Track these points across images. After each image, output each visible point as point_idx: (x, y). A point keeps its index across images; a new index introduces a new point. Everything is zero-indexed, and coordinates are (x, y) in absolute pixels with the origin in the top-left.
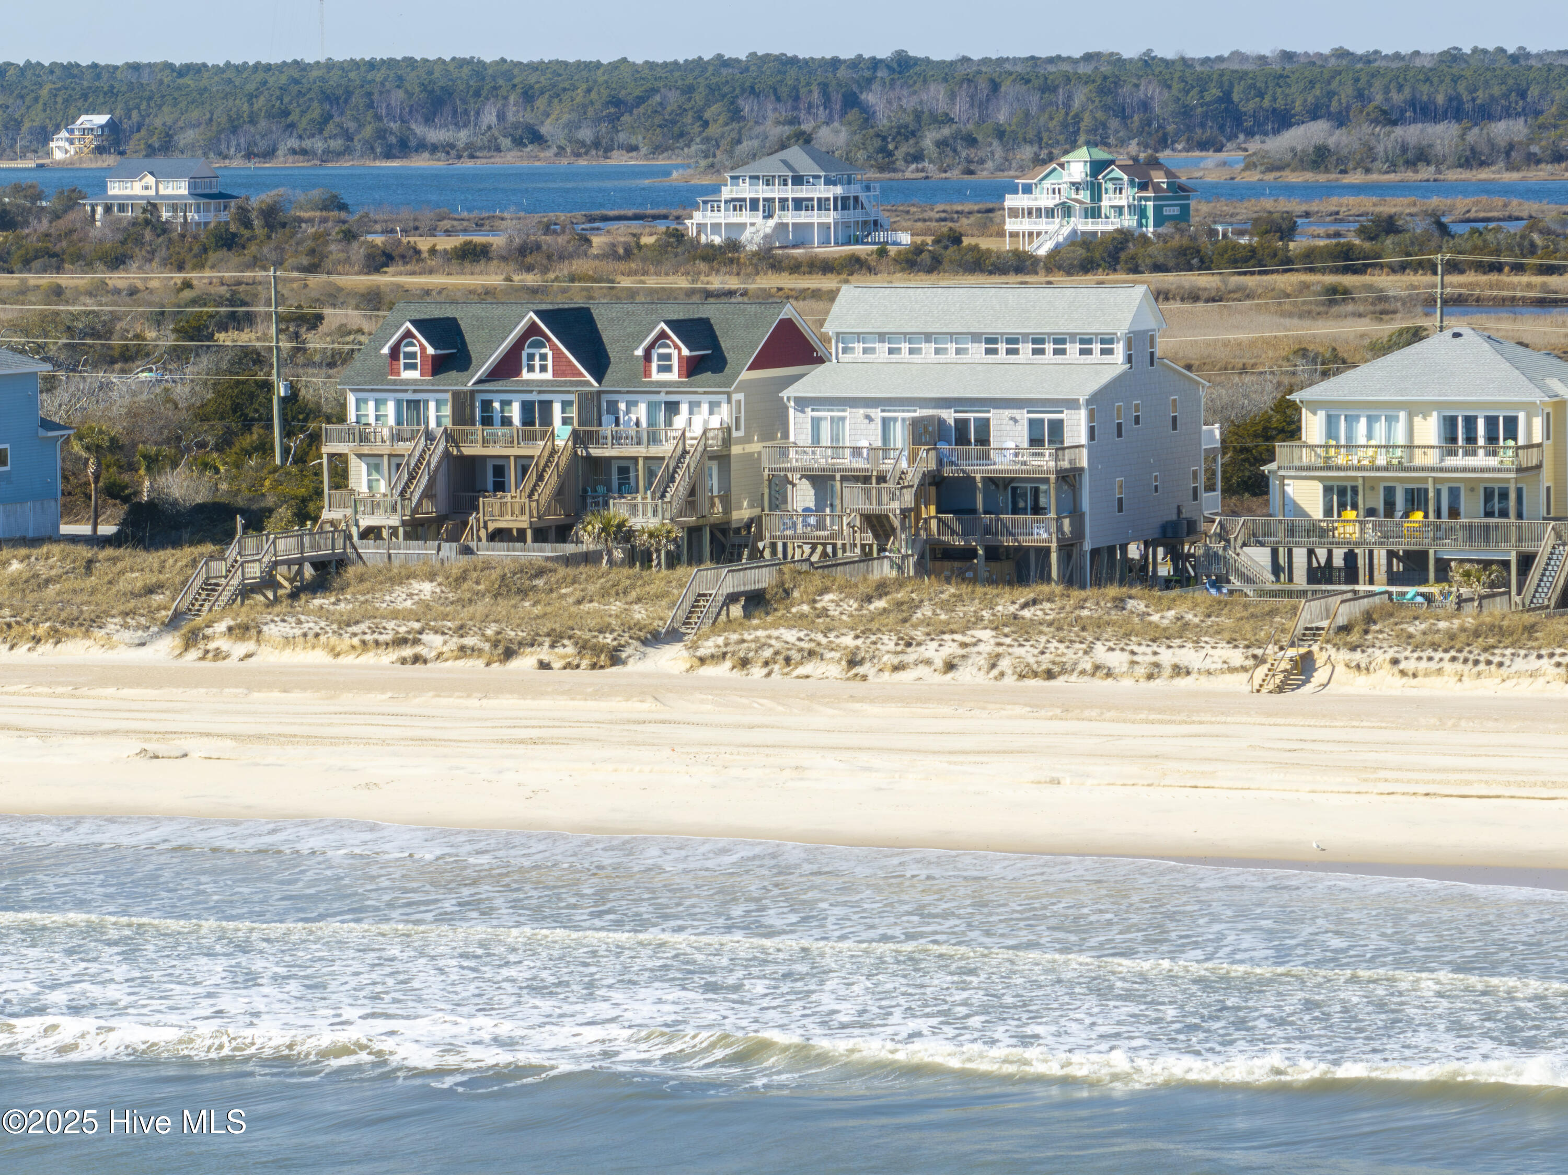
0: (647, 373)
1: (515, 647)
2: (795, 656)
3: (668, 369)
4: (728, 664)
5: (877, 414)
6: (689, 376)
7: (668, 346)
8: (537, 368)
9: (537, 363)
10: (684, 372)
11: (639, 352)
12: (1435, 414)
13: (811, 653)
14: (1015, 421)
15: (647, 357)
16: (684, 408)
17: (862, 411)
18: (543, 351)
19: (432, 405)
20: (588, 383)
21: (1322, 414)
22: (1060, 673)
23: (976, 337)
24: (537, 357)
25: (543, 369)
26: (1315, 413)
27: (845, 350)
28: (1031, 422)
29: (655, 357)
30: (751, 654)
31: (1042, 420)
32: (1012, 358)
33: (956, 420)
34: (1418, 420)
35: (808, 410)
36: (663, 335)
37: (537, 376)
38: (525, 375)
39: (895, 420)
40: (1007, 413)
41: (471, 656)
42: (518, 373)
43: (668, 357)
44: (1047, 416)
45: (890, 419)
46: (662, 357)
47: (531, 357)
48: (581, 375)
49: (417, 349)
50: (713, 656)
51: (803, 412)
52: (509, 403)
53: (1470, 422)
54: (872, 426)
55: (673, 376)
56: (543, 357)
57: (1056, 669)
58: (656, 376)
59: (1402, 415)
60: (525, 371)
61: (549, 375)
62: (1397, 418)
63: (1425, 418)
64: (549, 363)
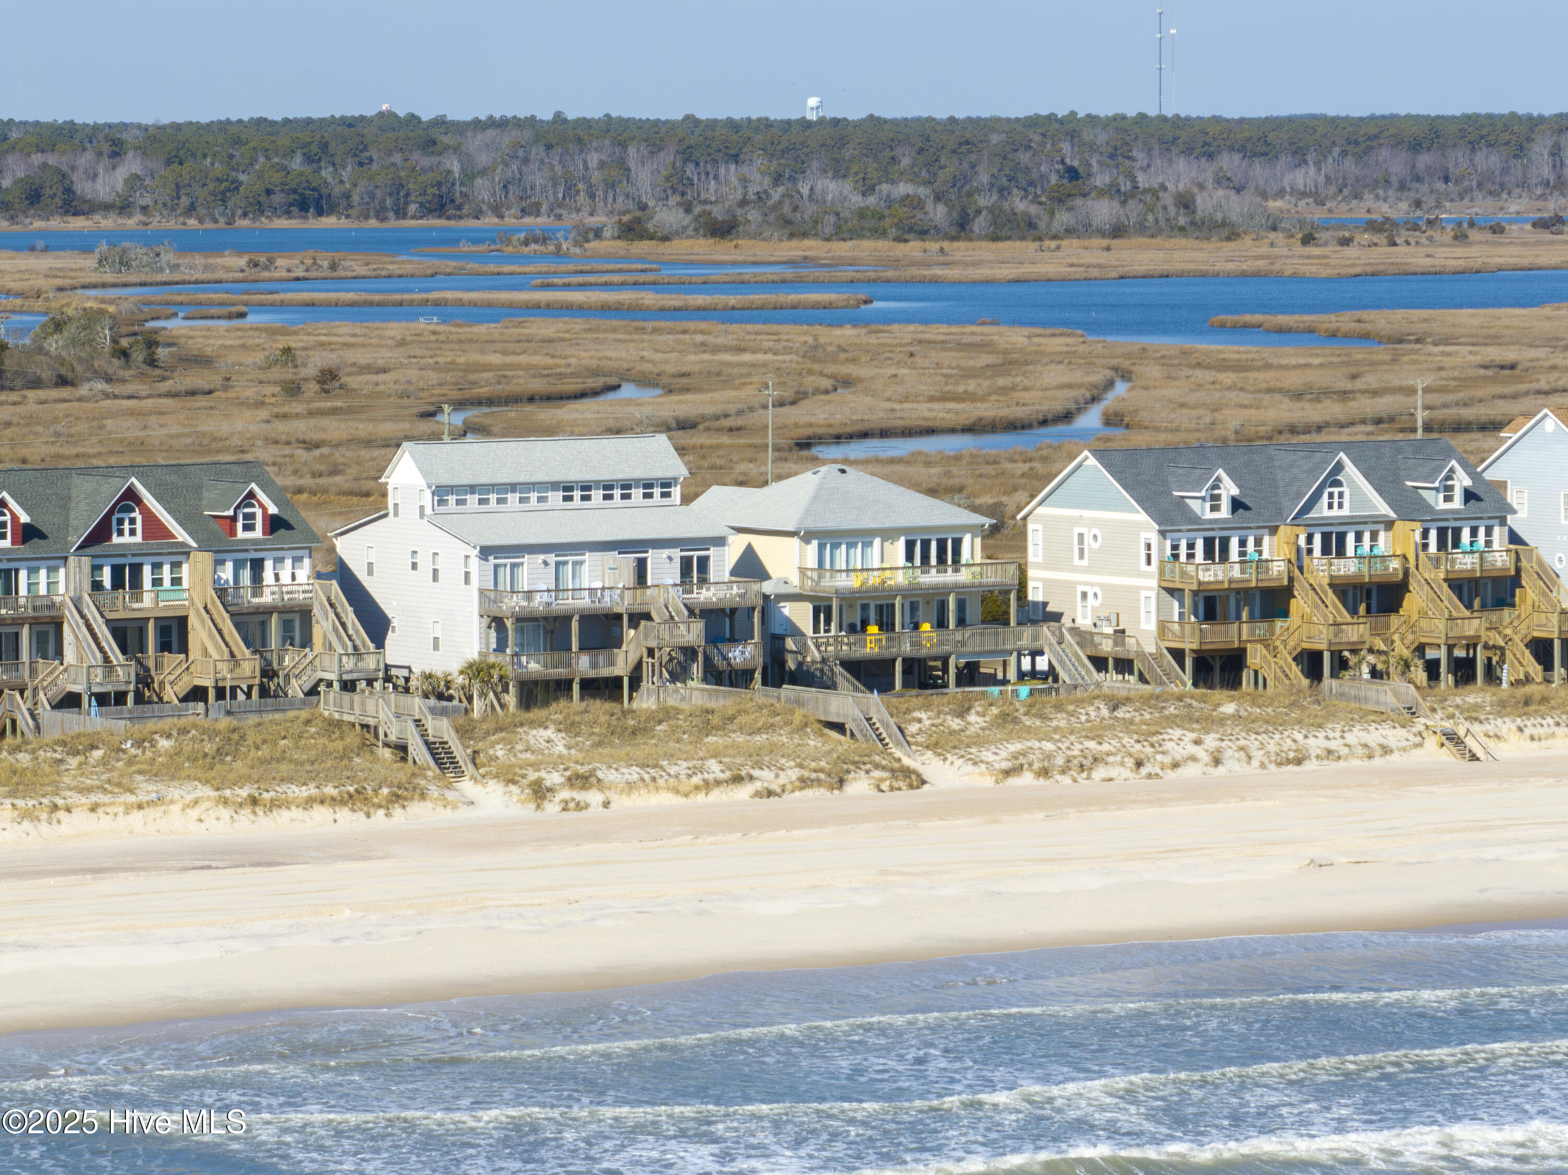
0: (233, 532)
3: (253, 527)
5: (552, 558)
6: (272, 533)
7: (253, 506)
8: (127, 532)
9: (126, 526)
10: (268, 530)
11: (230, 512)
12: (902, 539)
15: (235, 517)
16: (269, 565)
18: (131, 515)
19: (23, 574)
20: (188, 545)
21: (815, 543)
24: (127, 522)
25: (133, 532)
26: (808, 543)
27: (439, 502)
29: (241, 517)
31: (691, 558)
34: (887, 545)
36: (251, 495)
37: (127, 539)
38: (116, 539)
42: (109, 538)
43: (252, 516)
44: (694, 554)
45: (560, 562)
46: (247, 517)
47: (122, 522)
48: (172, 536)
49: (8, 518)
52: (101, 568)
53: (926, 544)
55: (258, 533)
56: (133, 521)
58: (241, 534)
59: (877, 541)
60: (115, 535)
61: (138, 538)
62: (871, 544)
64: (139, 526)
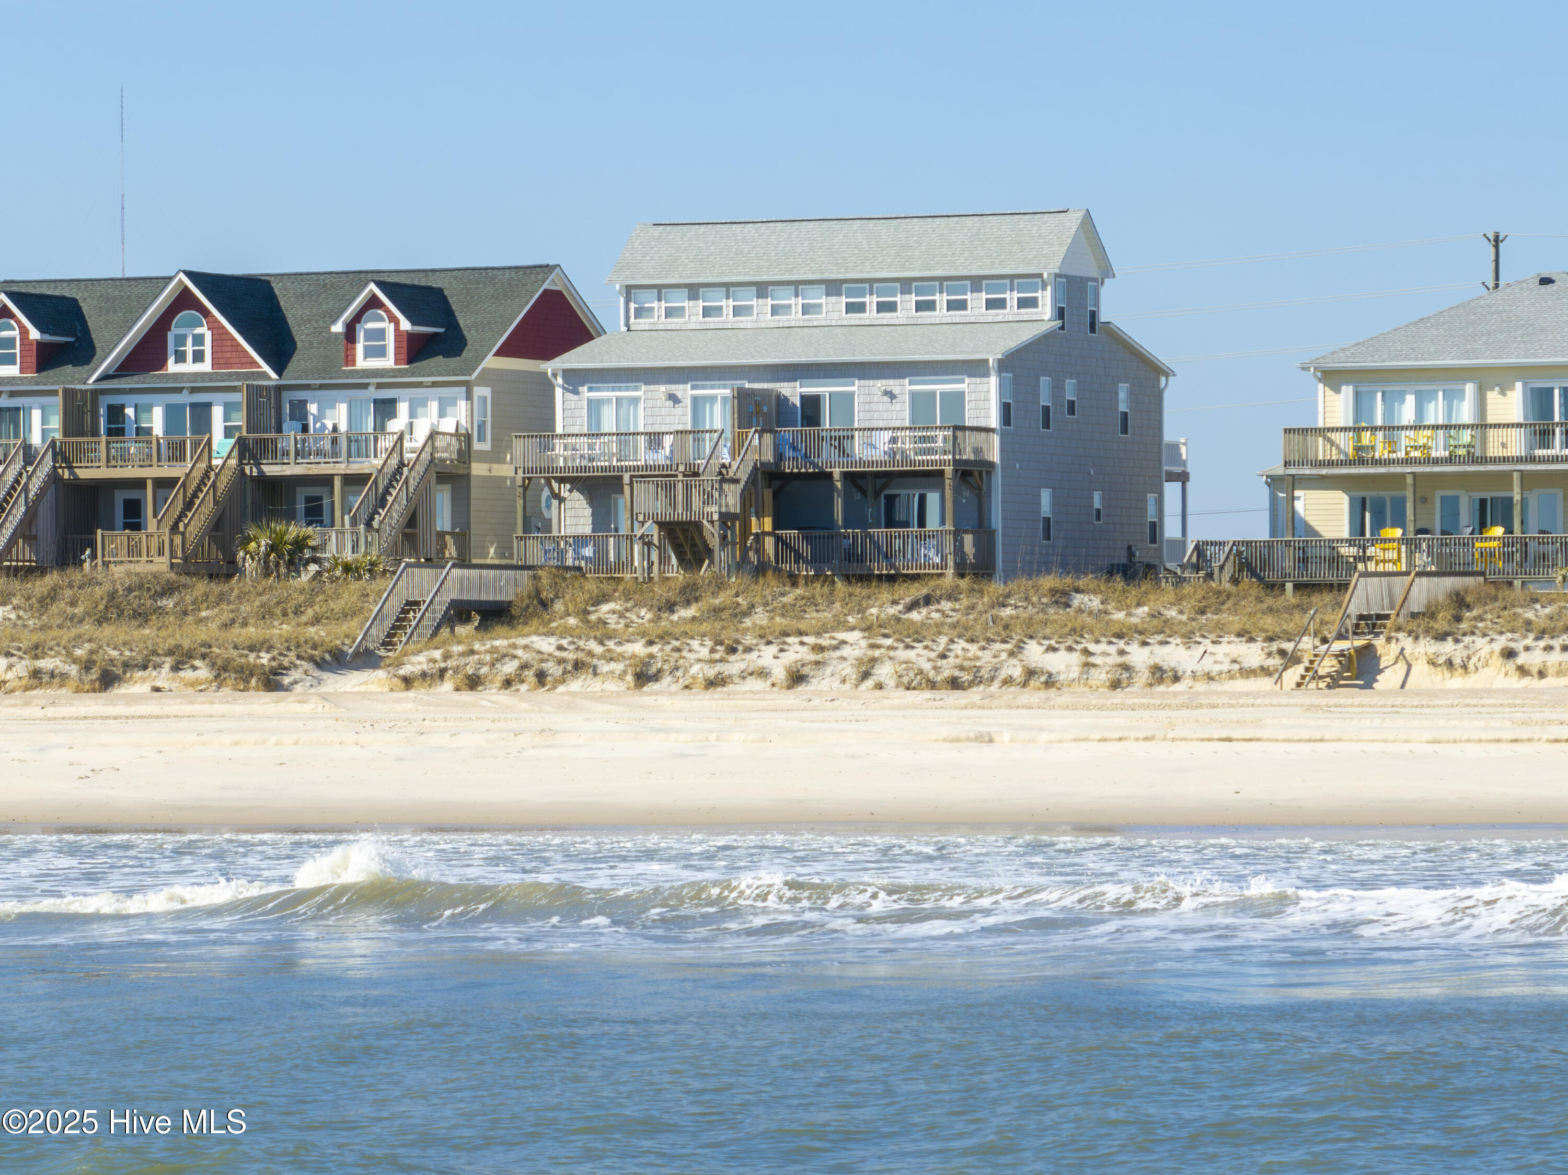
0: (350, 359)
1: (119, 671)
2: (553, 669)
3: (380, 352)
4: (448, 686)
5: (685, 391)
6: (410, 361)
7: (382, 319)
8: (190, 356)
9: (189, 348)
10: (404, 355)
11: (338, 327)
12: (1519, 385)
13: (578, 666)
14: (891, 395)
15: (350, 334)
16: (403, 408)
17: (663, 388)
18: (198, 331)
19: (36, 415)
20: (265, 376)
21: (1348, 391)
22: (971, 684)
23: (833, 287)
24: (190, 341)
25: (198, 357)
26: (1337, 390)
27: (639, 313)
28: (914, 395)
29: (361, 336)
30: (484, 670)
31: (933, 393)
32: (887, 317)
33: (803, 398)
34: (1493, 396)
35: (584, 389)
36: (373, 303)
37: (189, 367)
38: (172, 367)
39: (713, 399)
40: (880, 385)
41: (49, 684)
42: (161, 363)
43: (381, 334)
44: (939, 388)
45: (705, 398)
46: (371, 334)
47: (181, 340)
48: (254, 363)
49: (16, 333)
50: (424, 675)
51: (576, 392)
52: (149, 409)
54: (679, 410)
55: (388, 362)
56: (199, 340)
57: (965, 677)
58: (362, 363)
59: (1470, 389)
60: (171, 361)
61: (206, 366)
62: (1462, 394)
63: (1503, 393)
64: (208, 348)
